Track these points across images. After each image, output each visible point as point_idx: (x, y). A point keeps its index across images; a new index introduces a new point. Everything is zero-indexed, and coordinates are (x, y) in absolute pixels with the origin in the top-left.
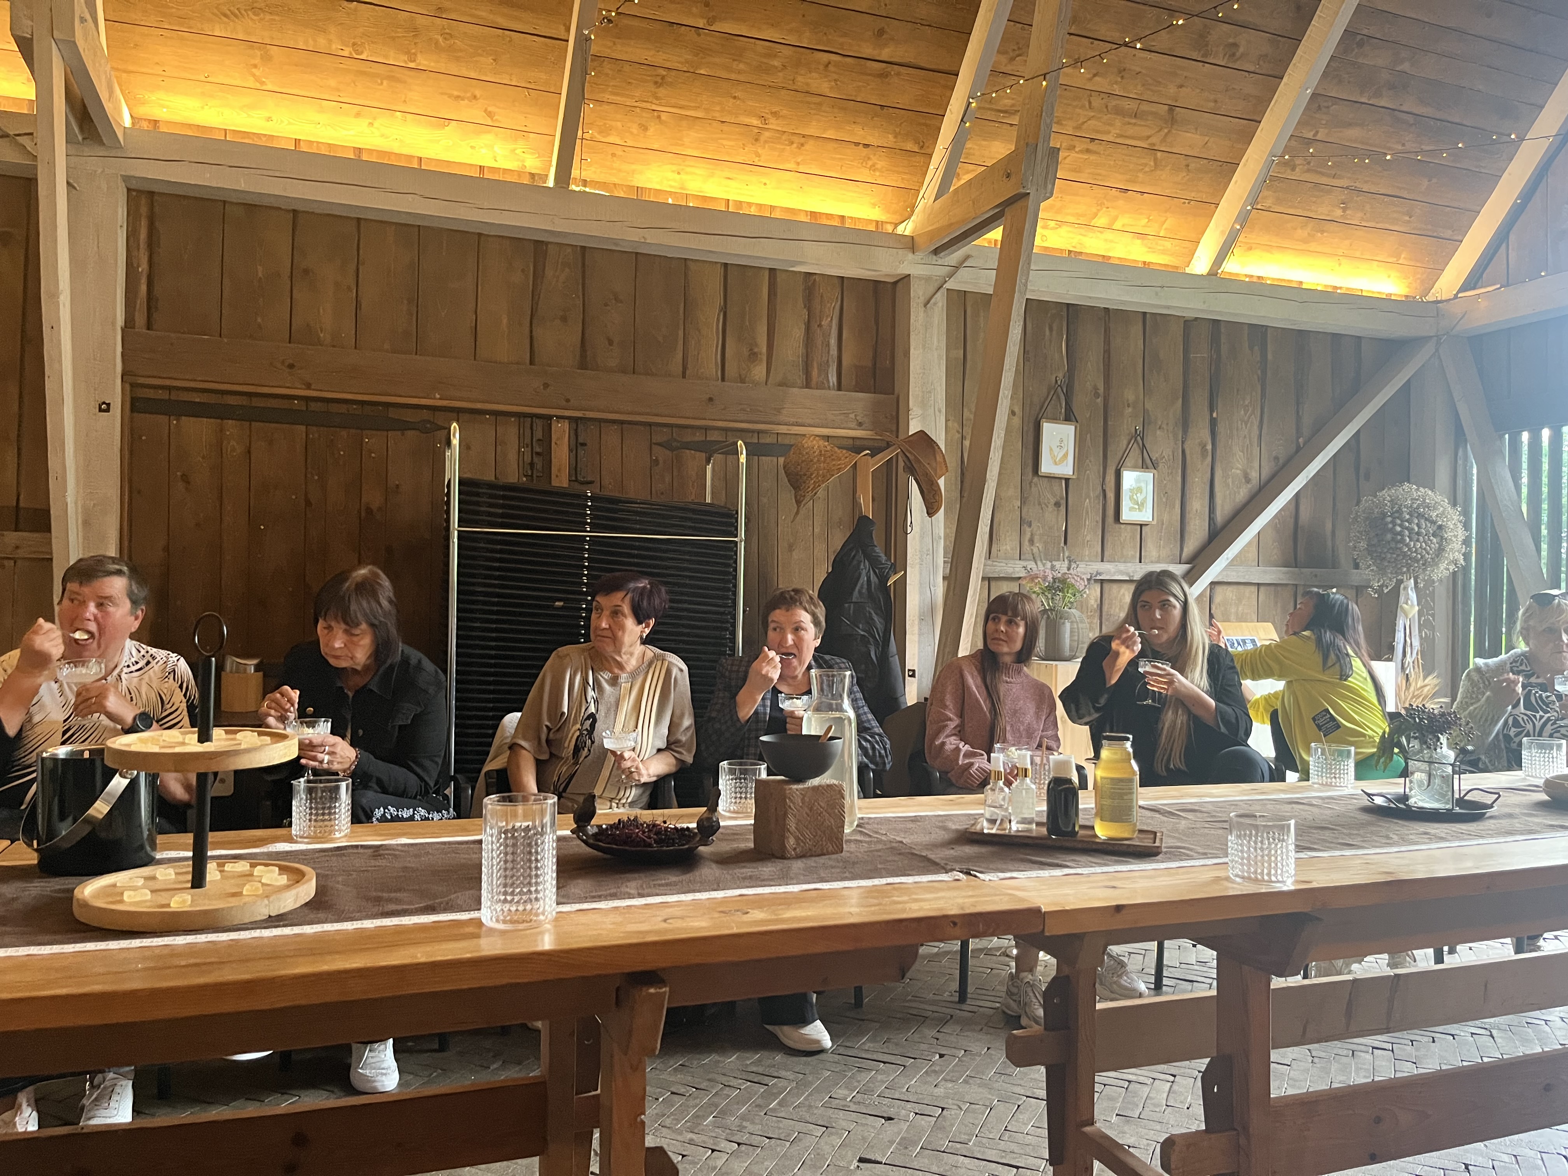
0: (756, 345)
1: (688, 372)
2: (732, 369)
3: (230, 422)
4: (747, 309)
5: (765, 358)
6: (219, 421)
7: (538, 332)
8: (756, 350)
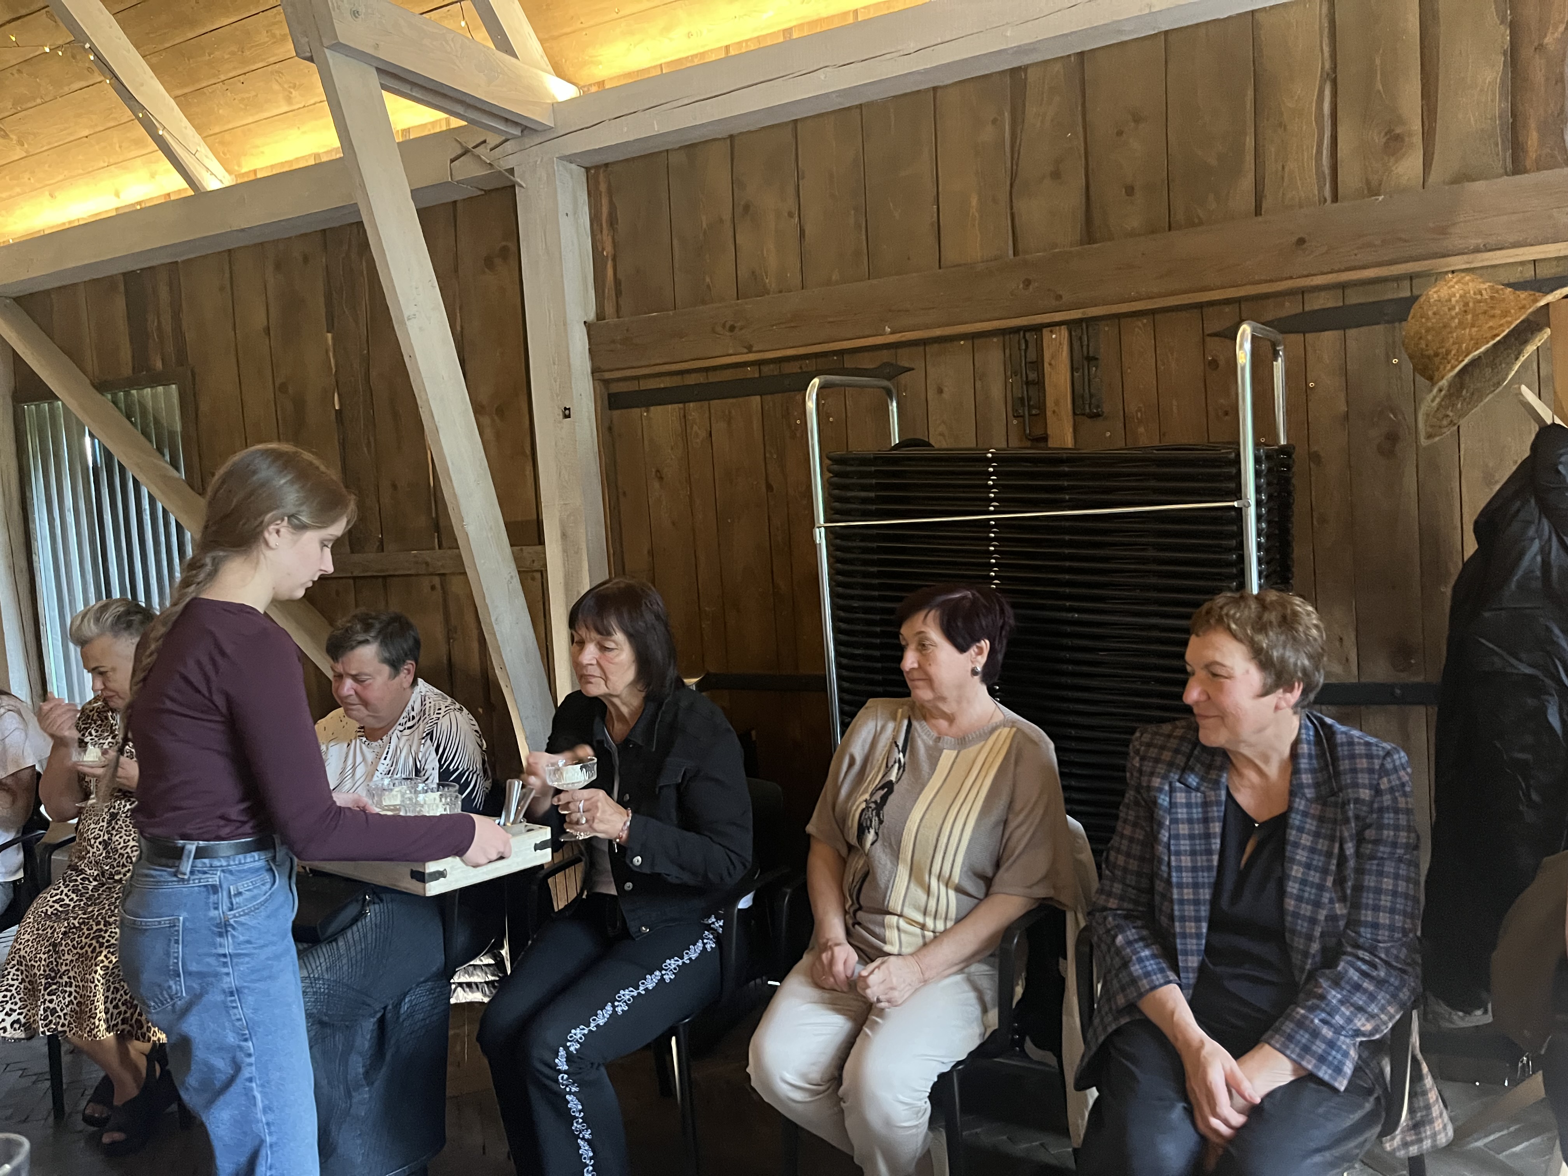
0: (1401, 121)
1: (1264, 206)
2: (1350, 178)
3: (692, 405)
4: (1378, 61)
5: (1418, 140)
6: (681, 405)
7: (1021, 205)
8: (1398, 131)
